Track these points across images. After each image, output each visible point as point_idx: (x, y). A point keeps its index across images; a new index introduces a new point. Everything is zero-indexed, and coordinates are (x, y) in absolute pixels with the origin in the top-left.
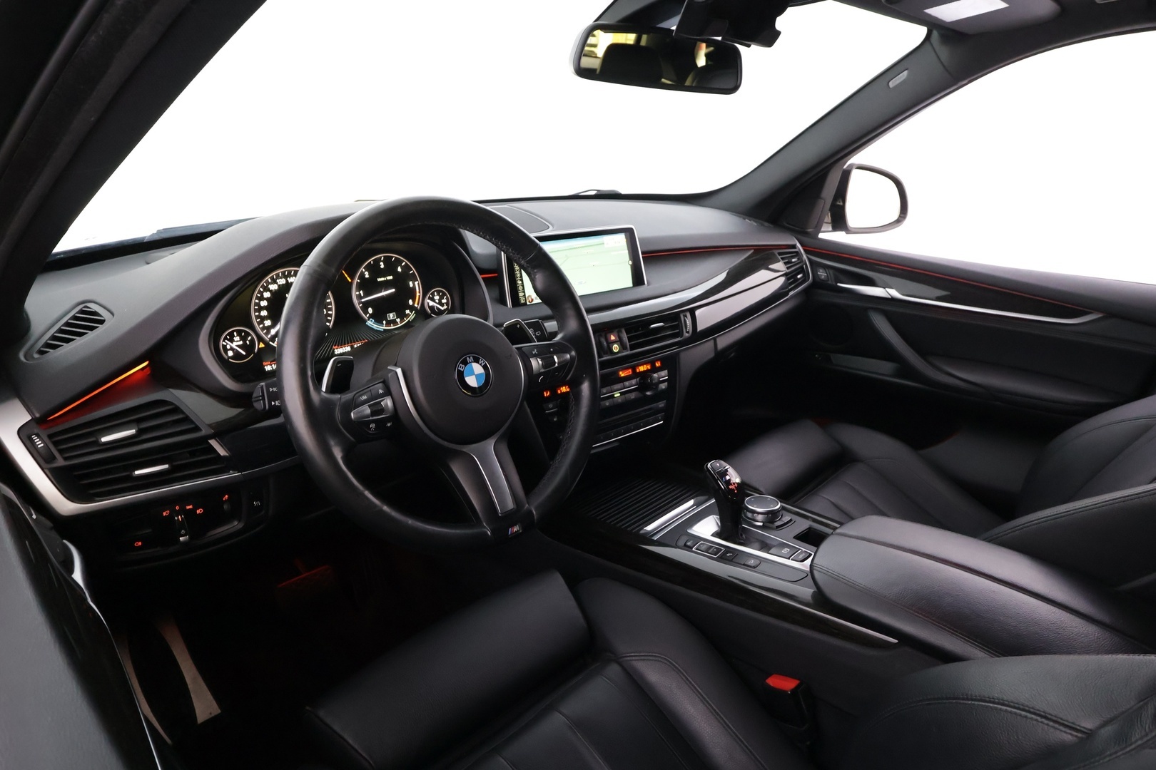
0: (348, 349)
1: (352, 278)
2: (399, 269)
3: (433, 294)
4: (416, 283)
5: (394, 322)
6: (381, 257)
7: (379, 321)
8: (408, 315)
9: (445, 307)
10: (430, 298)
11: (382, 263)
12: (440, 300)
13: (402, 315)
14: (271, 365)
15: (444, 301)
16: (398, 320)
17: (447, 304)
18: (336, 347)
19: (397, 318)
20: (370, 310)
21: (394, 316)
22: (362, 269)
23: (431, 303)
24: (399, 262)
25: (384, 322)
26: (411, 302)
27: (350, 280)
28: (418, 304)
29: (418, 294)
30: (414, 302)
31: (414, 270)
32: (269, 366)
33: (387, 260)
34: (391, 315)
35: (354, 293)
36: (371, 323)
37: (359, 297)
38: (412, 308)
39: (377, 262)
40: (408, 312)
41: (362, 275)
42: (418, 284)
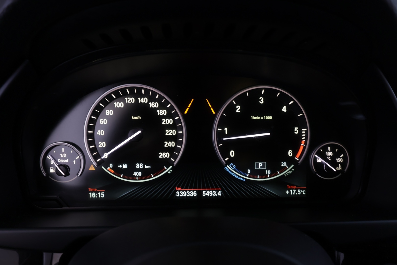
0: (194, 194)
1: (217, 111)
2: (284, 109)
3: (325, 149)
4: (304, 130)
5: (262, 174)
6: (261, 90)
7: (242, 169)
8: (284, 168)
9: (340, 168)
10: (319, 154)
11: (262, 99)
12: (333, 158)
13: (276, 168)
14: (97, 192)
15: (339, 160)
16: (268, 172)
17: (343, 165)
18: (180, 188)
19: (268, 170)
20: (232, 154)
21: (263, 166)
22: (232, 100)
23: (319, 160)
24: (284, 100)
25: (249, 171)
26: (290, 153)
27: (214, 113)
28: (300, 158)
29: (303, 145)
30: (295, 154)
31: (303, 114)
32: (94, 194)
33: (269, 94)
34: (260, 165)
35: (216, 129)
36: (230, 169)
37: (221, 135)
38: (290, 161)
39: (256, 94)
40: (284, 164)
41: (232, 107)
42: (306, 132)
